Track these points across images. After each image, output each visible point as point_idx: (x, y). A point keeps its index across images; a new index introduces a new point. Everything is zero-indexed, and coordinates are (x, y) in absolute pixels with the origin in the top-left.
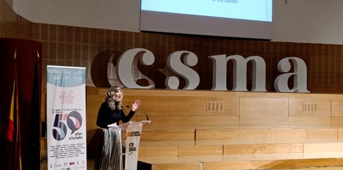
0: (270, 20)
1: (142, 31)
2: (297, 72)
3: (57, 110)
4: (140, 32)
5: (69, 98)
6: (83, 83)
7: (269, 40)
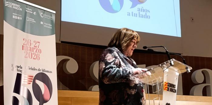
0: (179, 35)
1: (62, 42)
2: (209, 83)
3: (18, 67)
4: (60, 42)
5: (35, 51)
6: (52, 34)
7: (180, 54)
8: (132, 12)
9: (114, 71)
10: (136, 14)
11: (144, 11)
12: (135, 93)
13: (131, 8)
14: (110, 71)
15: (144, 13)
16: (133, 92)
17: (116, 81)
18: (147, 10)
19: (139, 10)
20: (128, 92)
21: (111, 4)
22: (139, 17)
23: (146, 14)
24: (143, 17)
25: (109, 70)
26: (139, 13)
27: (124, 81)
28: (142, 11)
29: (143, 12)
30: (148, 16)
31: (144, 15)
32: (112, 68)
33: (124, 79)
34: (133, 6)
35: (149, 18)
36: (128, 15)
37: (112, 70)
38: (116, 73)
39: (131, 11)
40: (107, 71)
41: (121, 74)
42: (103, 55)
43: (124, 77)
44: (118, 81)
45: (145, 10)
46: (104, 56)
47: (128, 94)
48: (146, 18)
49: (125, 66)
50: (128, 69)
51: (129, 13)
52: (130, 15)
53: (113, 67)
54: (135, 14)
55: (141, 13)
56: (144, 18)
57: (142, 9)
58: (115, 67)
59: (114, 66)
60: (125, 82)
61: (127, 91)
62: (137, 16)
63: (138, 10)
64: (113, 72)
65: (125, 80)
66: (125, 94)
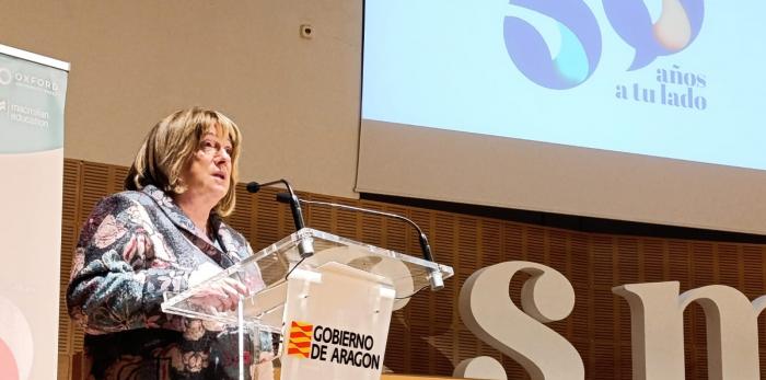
8: (636, 86)
9: (109, 284)
10: (652, 92)
11: (682, 79)
12: (203, 369)
13: (629, 70)
14: (93, 287)
15: (681, 90)
16: (196, 364)
17: (116, 324)
18: (693, 76)
19: (662, 76)
20: (174, 365)
21: (553, 57)
22: (663, 102)
23: (690, 91)
24: (676, 104)
25: (89, 283)
26: (663, 87)
27: (152, 323)
28: (676, 81)
29: (680, 82)
30: (697, 99)
31: (683, 96)
32: (103, 272)
33: (148, 316)
34: (638, 63)
35: (701, 106)
36: (618, 95)
37: (102, 281)
38: (116, 292)
39: (629, 79)
40: (81, 287)
41: (134, 299)
42: (91, 221)
43: (148, 307)
44: (124, 323)
45: (687, 75)
46: (94, 223)
47: (173, 371)
48: (691, 106)
49: (174, 259)
50: (168, 275)
51: (624, 88)
52: (625, 97)
53: (108, 270)
54: (645, 91)
55: (671, 88)
56: (681, 107)
57: (673, 73)
58: (116, 271)
59: (113, 264)
60: (157, 326)
61: (170, 359)
62: (653, 100)
63: (658, 78)
64: (104, 290)
65: (156, 318)
66: (161, 371)
